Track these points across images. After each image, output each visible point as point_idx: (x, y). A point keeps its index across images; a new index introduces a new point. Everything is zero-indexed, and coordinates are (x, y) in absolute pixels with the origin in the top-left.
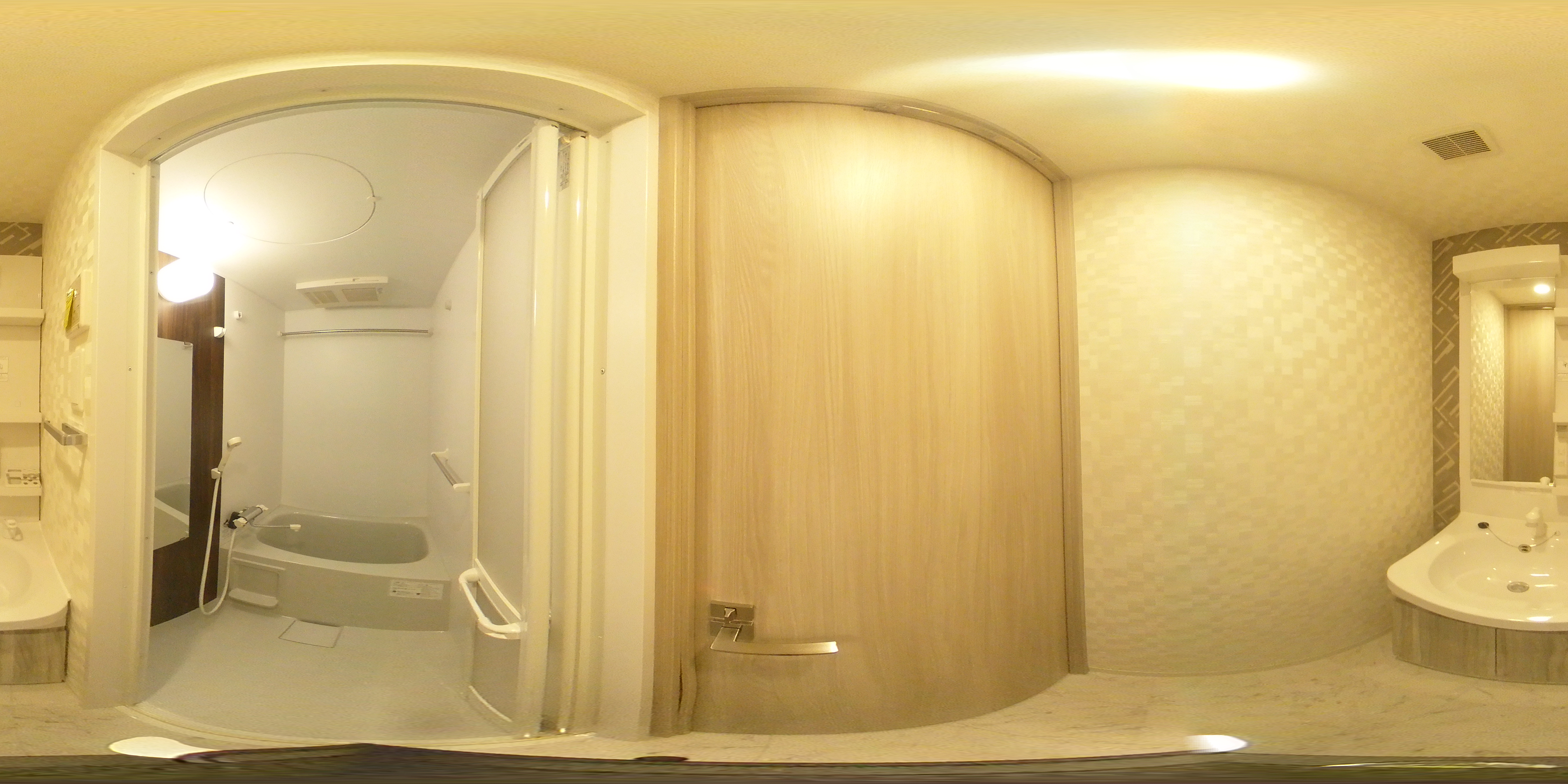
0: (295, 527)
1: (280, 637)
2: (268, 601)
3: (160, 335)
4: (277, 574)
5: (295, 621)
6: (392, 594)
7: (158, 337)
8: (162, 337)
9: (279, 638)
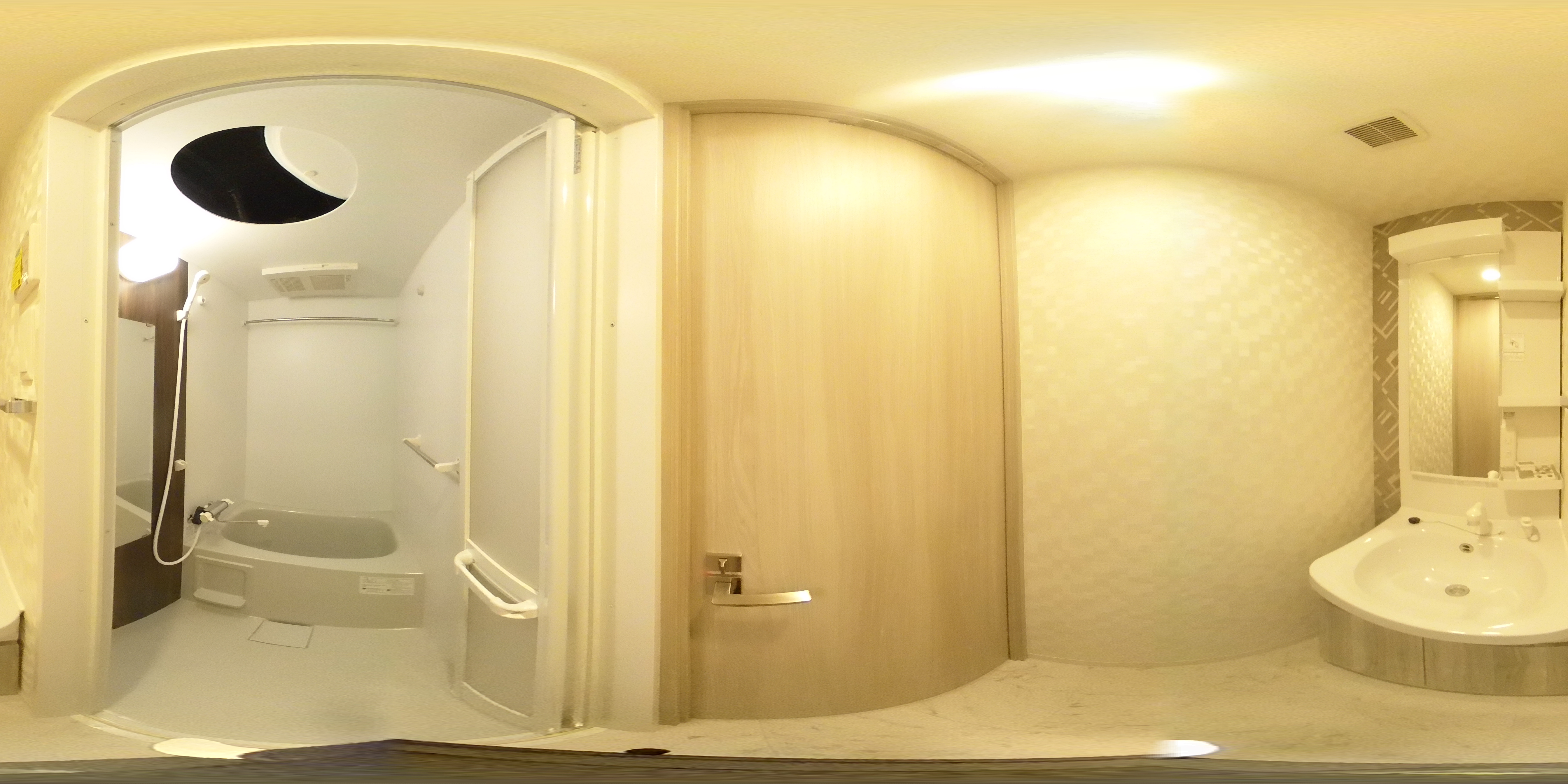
0: (264, 522)
1: (250, 637)
2: (237, 601)
3: (121, 316)
4: (244, 572)
5: (263, 622)
6: (362, 592)
7: (119, 317)
8: (121, 317)
9: (249, 639)
